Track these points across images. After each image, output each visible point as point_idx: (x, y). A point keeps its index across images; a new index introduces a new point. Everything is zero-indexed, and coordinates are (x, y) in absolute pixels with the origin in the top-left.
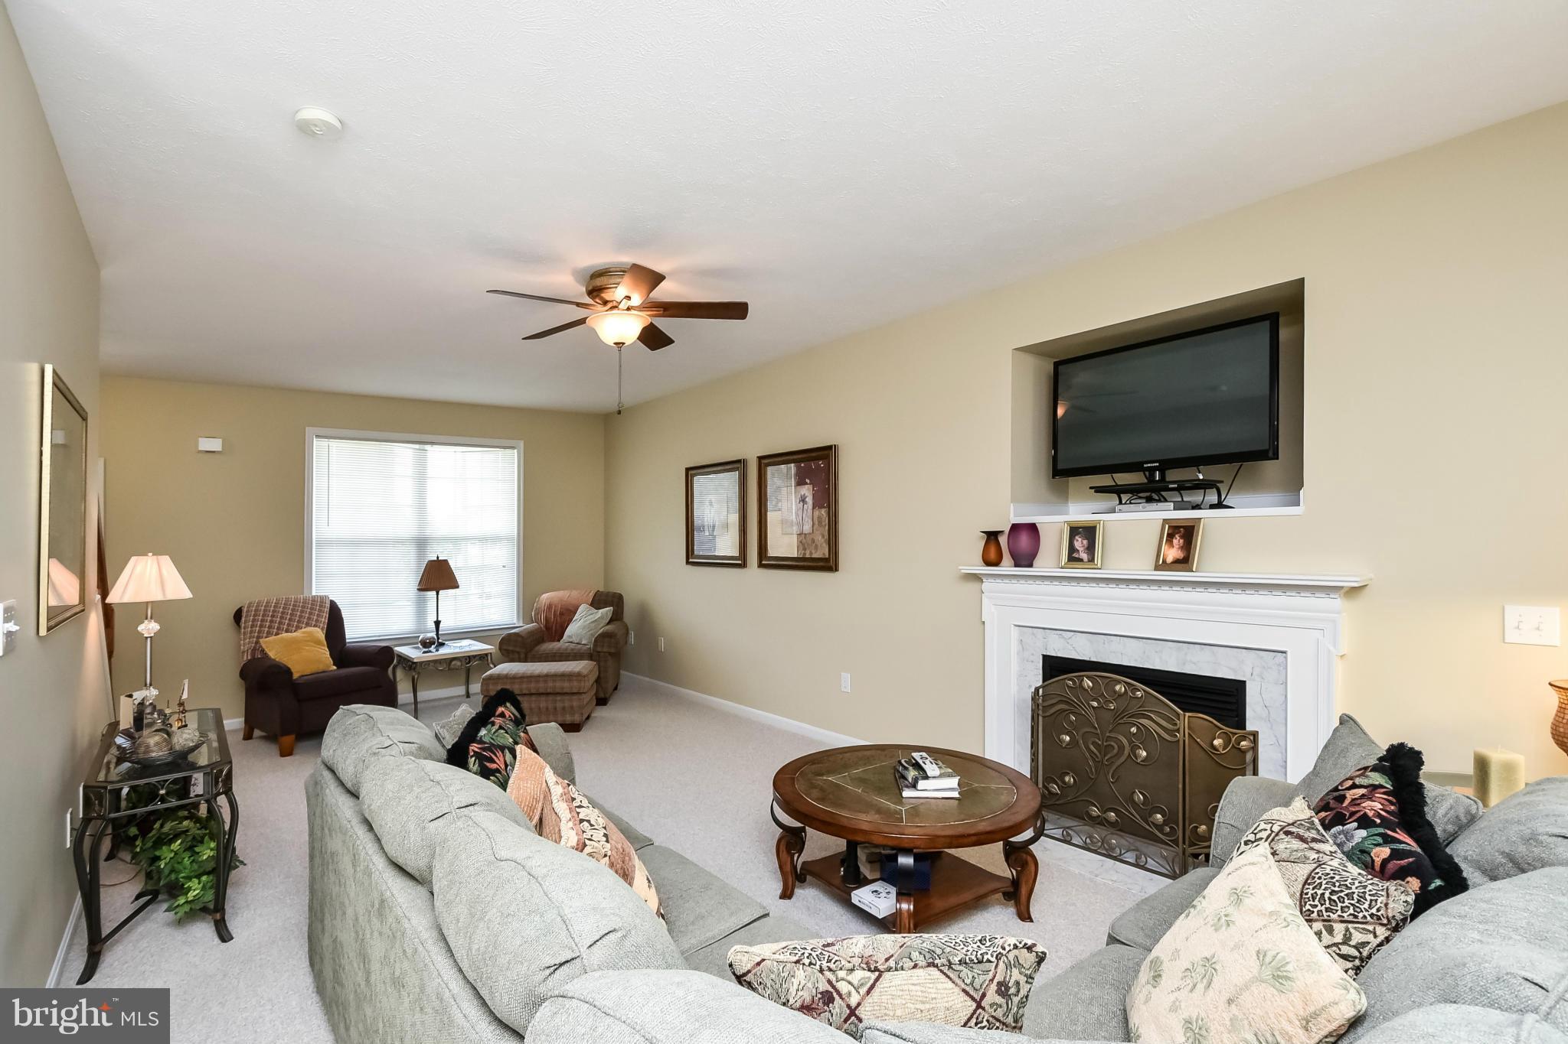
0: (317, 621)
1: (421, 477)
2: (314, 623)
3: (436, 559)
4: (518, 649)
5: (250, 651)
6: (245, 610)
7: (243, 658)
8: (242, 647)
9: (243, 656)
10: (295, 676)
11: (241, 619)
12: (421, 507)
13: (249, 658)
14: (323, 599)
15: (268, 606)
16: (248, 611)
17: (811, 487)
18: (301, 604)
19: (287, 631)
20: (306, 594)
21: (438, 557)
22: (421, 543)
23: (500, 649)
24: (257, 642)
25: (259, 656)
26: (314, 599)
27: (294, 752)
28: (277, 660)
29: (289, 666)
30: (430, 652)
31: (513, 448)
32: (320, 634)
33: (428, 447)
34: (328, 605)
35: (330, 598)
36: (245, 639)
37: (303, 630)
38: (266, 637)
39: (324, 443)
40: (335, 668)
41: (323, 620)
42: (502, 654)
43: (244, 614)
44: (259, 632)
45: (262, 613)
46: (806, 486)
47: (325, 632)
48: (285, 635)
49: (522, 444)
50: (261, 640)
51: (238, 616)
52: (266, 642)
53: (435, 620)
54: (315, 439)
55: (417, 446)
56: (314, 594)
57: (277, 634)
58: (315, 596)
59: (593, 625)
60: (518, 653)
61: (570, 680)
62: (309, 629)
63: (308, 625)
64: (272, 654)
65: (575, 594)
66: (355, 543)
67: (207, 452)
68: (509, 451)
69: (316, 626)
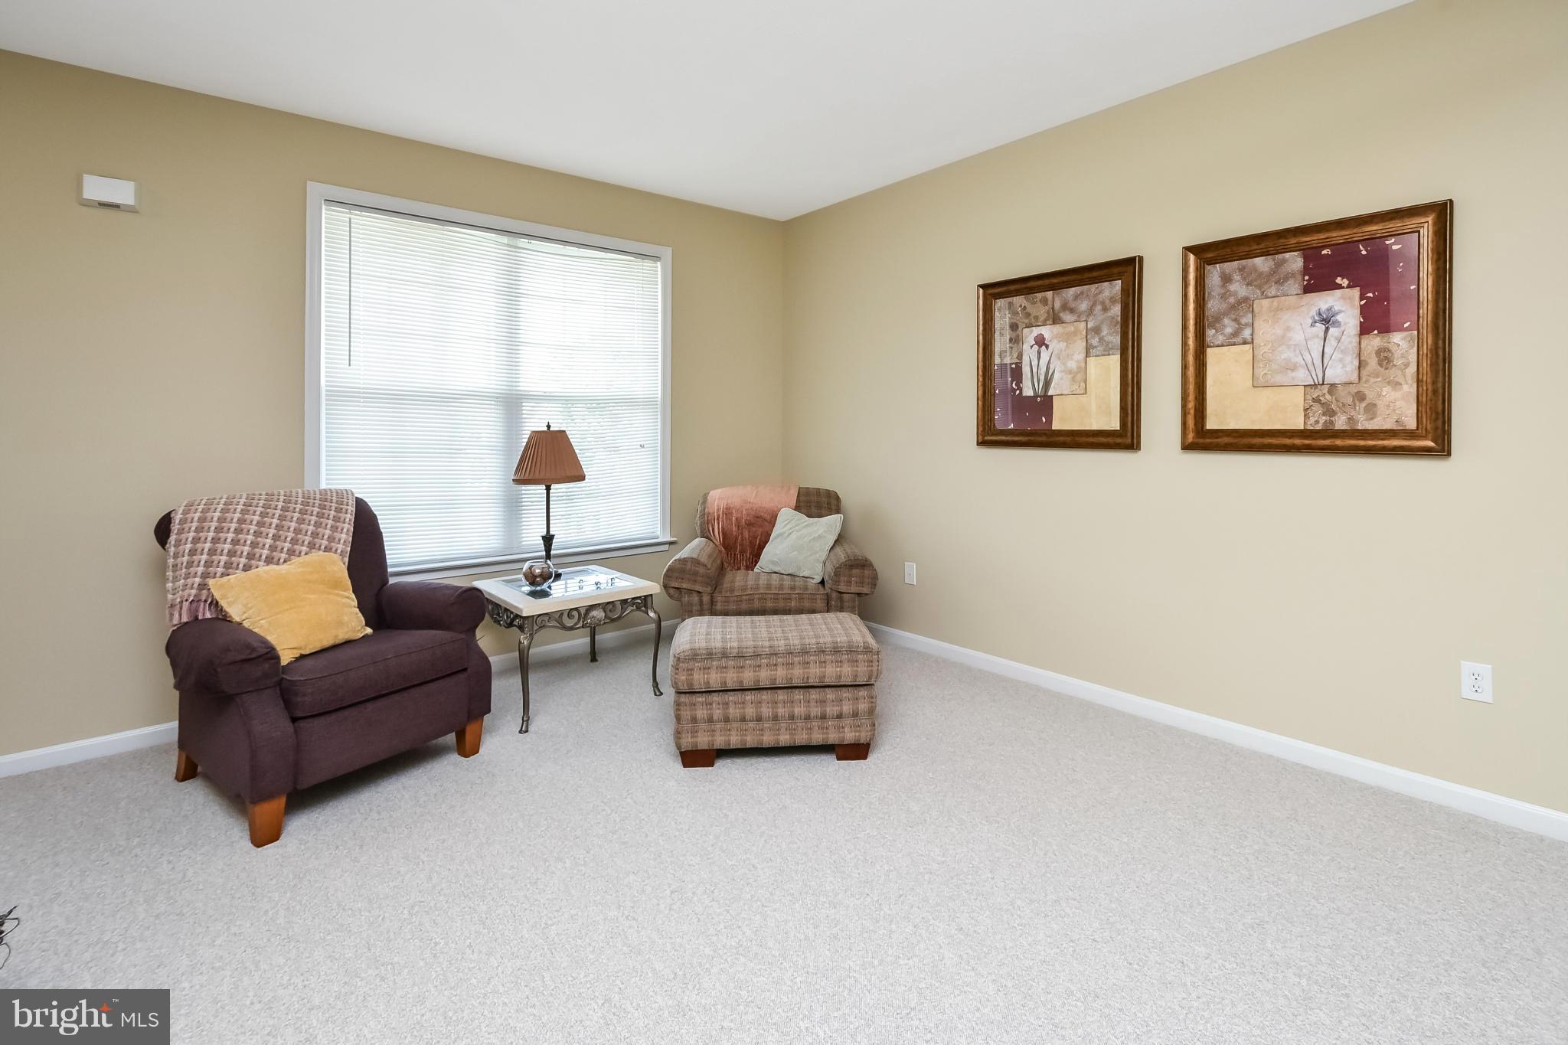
0: (331, 539)
2: (325, 543)
3: (545, 429)
4: (698, 588)
5: (186, 605)
6: (177, 518)
7: (171, 619)
8: (170, 596)
9: (172, 615)
10: (286, 659)
11: (168, 536)
12: (511, 342)
13: (185, 619)
14: (341, 496)
15: (228, 511)
16: (183, 522)
17: (1356, 292)
18: (299, 507)
19: (269, 560)
20: (308, 486)
21: (549, 427)
22: (512, 403)
23: (665, 587)
24: (203, 586)
25: (208, 615)
26: (325, 497)
27: (281, 835)
28: (246, 624)
29: (271, 638)
30: (543, 593)
31: (655, 258)
32: (338, 566)
33: (523, 242)
34: (352, 509)
35: (357, 495)
36: (175, 579)
37: (303, 558)
38: (223, 575)
39: (341, 215)
40: (370, 631)
41: (343, 537)
42: (671, 597)
43: (175, 527)
44: (208, 564)
45: (214, 524)
46: (1338, 292)
47: (347, 560)
48: (264, 571)
49: (667, 253)
50: (211, 582)
51: (163, 530)
52: (222, 586)
53: (544, 533)
54: (324, 207)
55: (505, 239)
56: (323, 486)
57: (247, 568)
58: (325, 490)
62: (317, 556)
63: (312, 547)
64: (235, 613)
65: (761, 490)
66: (397, 398)
67: (104, 205)
68: (648, 264)
69: (327, 549)
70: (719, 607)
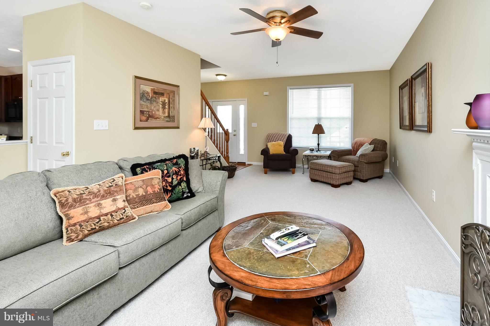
1: (319, 98)
3: (318, 124)
4: (336, 156)
10: (271, 154)
12: (319, 108)
17: (424, 87)
19: (275, 142)
22: (319, 119)
24: (267, 144)
27: (267, 173)
29: (270, 151)
30: (312, 153)
31: (350, 87)
32: (282, 143)
33: (321, 89)
34: (288, 135)
35: (290, 133)
37: (278, 142)
39: (292, 90)
40: (285, 153)
41: (285, 139)
47: (284, 143)
48: (274, 142)
49: (352, 85)
52: (269, 144)
53: (318, 143)
54: (289, 90)
55: (318, 89)
57: (272, 142)
58: (285, 133)
59: (364, 151)
60: (336, 157)
61: (332, 168)
63: (280, 140)
64: (269, 147)
65: (366, 139)
66: (299, 119)
67: (266, 95)
68: (348, 88)
69: (282, 141)
70: (338, 160)
